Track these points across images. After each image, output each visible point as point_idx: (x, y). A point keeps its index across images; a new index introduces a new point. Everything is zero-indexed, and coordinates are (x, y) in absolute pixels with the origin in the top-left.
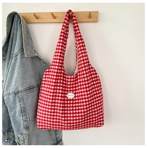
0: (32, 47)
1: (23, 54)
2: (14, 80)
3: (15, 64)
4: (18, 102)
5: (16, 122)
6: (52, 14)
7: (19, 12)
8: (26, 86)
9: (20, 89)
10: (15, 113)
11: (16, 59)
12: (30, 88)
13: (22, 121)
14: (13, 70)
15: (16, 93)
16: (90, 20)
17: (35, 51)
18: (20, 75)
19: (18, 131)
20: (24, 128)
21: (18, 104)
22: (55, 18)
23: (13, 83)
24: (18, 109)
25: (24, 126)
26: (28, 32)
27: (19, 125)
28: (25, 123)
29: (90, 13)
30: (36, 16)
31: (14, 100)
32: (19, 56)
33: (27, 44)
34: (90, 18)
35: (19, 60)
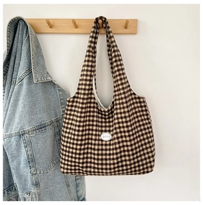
0: (44, 67)
1: (30, 78)
2: (17, 115)
3: (19, 93)
4: (23, 148)
5: (20, 177)
6: (74, 21)
7: (24, 17)
8: (35, 124)
9: (27, 128)
10: (19, 164)
11: (21, 85)
12: (41, 127)
13: (29, 174)
14: (17, 101)
15: (21, 135)
16: (126, 31)
17: (48, 73)
18: (27, 108)
19: (24, 189)
20: (33, 184)
21: (23, 150)
22: (76, 27)
23: (17, 120)
24: (23, 157)
25: (32, 182)
26: (38, 46)
27: (25, 180)
28: (34, 177)
29: (127, 22)
30: (50, 24)
31: (18, 145)
32: (25, 81)
33: (37, 63)
34: (126, 28)
35: (25, 86)
